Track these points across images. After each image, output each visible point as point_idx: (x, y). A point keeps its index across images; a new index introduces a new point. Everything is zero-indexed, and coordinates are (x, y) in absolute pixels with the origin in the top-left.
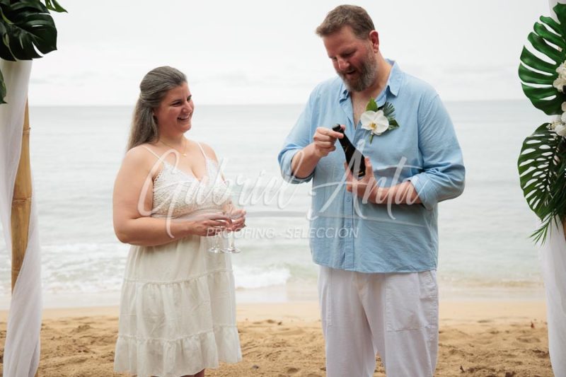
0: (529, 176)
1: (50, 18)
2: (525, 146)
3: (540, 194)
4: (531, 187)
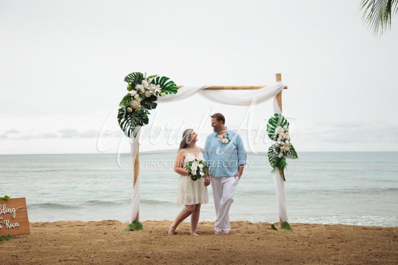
0: (271, 157)
1: (147, 116)
2: (270, 150)
3: (273, 162)
4: (271, 160)
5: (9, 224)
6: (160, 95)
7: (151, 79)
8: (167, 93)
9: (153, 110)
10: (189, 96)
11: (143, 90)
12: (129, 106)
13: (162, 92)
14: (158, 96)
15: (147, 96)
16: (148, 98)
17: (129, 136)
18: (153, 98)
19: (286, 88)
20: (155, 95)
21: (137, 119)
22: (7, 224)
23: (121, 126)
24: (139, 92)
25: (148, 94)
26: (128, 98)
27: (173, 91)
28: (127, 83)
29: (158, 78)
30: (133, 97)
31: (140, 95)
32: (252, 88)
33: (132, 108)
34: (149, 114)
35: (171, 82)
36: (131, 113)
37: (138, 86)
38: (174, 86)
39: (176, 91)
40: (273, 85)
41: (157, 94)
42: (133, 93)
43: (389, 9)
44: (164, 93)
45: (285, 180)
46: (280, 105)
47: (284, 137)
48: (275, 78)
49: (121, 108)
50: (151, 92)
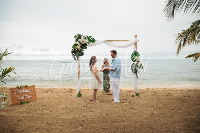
0: (132, 68)
2: (132, 65)
4: (132, 70)
5: (28, 97)
6: (88, 43)
7: (85, 37)
8: (91, 43)
9: (86, 49)
10: (100, 44)
11: (81, 42)
12: (76, 48)
13: (89, 42)
14: (88, 44)
15: (83, 44)
16: (84, 45)
17: (76, 60)
18: (86, 45)
19: (138, 41)
20: (86, 43)
21: (79, 53)
22: (27, 97)
23: (73, 56)
24: (80, 42)
25: (83, 43)
26: (75, 45)
27: (93, 42)
28: (75, 39)
29: (87, 36)
30: (77, 44)
31: (80, 43)
32: (125, 41)
33: (77, 49)
34: (84, 51)
35: (93, 38)
36: (77, 51)
37: (79, 40)
38: (94, 40)
39: (95, 42)
40: (133, 40)
41: (87, 43)
42: (77, 42)
43: (173, 13)
44: (90, 43)
45: (137, 77)
46: (136, 48)
47: (138, 61)
48: (134, 37)
49: (72, 49)
50: (84, 42)
